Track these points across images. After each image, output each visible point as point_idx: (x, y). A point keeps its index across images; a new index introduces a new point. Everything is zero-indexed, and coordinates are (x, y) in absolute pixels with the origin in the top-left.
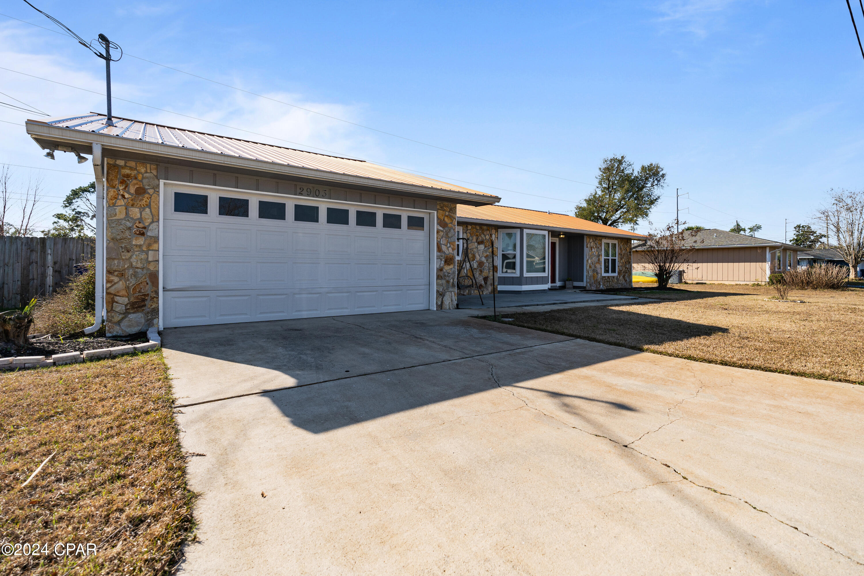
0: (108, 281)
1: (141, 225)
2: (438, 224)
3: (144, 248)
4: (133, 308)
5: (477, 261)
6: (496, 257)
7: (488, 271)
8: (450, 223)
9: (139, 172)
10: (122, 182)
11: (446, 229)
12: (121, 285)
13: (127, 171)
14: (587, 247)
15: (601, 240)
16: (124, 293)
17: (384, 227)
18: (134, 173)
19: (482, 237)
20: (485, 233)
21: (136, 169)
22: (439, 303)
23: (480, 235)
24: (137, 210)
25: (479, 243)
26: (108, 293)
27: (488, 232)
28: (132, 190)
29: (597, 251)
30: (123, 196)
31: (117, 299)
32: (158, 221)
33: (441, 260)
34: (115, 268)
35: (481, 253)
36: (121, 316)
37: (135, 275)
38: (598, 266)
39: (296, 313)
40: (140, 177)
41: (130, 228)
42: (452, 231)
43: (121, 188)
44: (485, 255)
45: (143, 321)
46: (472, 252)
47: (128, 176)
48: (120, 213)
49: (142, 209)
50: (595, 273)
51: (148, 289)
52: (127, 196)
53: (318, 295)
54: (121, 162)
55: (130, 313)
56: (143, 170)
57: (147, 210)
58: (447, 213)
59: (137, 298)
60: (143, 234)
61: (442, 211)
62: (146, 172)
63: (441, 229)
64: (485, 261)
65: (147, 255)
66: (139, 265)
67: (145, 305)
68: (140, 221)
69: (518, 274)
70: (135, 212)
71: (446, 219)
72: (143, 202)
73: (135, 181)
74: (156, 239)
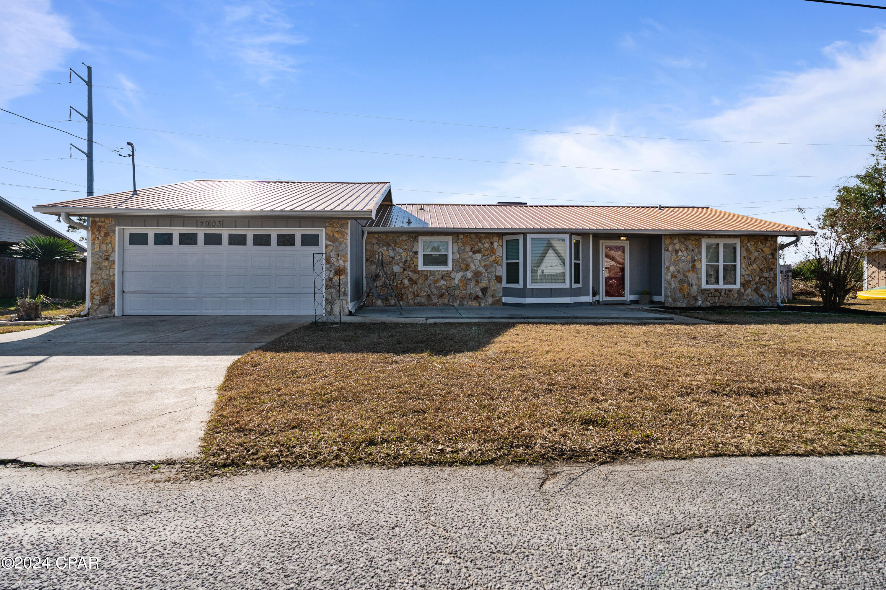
0: (91, 287)
1: (107, 254)
2: (326, 239)
3: (108, 268)
4: (103, 302)
5: (471, 271)
6: (500, 267)
7: (487, 281)
8: (340, 238)
9: (106, 224)
10: (98, 230)
11: (337, 243)
12: (97, 289)
13: (100, 224)
14: (667, 250)
15: (699, 240)
16: (98, 293)
17: (278, 245)
18: (103, 224)
19: (478, 246)
20: (483, 242)
21: (104, 222)
22: (329, 310)
23: (476, 244)
24: (104, 245)
25: (474, 252)
26: (91, 294)
27: (488, 240)
28: (102, 234)
29: (688, 255)
30: (98, 238)
31: (95, 297)
32: (115, 252)
33: (331, 271)
34: (94, 279)
35: (477, 262)
36: (97, 307)
37: (104, 283)
38: (691, 275)
39: (205, 311)
40: (106, 227)
41: (101, 257)
42: (343, 245)
43: (97, 234)
44: (483, 264)
45: (107, 310)
46: (465, 262)
47: (100, 226)
48: (97, 247)
49: (107, 245)
50: (686, 285)
51: (110, 292)
52: (100, 238)
53: (219, 299)
54: (97, 219)
55: (101, 305)
56: (108, 222)
57: (110, 245)
58: (337, 229)
59: (104, 296)
60: (107, 259)
61: (331, 228)
62: (109, 223)
63: (330, 243)
64: (484, 271)
65: (109, 271)
66: (106, 278)
67: (108, 301)
68: (106, 251)
69: (520, 285)
70: (104, 247)
71: (336, 235)
72: (108, 241)
73: (104, 229)
74: (114, 262)
